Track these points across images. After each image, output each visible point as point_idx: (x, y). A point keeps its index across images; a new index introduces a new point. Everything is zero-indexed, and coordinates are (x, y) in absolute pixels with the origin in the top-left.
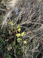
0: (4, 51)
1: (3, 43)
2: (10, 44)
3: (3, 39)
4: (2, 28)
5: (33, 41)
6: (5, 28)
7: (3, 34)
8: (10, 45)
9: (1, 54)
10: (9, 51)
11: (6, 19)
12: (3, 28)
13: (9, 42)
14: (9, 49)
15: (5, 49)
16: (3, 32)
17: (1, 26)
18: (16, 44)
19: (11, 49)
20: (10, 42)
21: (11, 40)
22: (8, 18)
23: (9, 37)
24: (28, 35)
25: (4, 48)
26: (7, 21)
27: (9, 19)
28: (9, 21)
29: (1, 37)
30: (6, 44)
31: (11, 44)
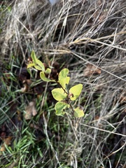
0: (13, 119)
2: (30, 100)
4: (4, 52)
5: (101, 95)
7: (9, 70)
8: (31, 104)
10: (28, 121)
11: (17, 19)
13: (27, 95)
14: (27, 115)
15: (17, 113)
16: (8, 64)
17: (2, 43)
18: (48, 101)
19: (34, 114)
20: (32, 95)
21: (33, 91)
22: (23, 18)
23: (28, 81)
24: (86, 77)
25: (12, 109)
26: (20, 26)
27: (25, 21)
28: (28, 27)
29: (4, 79)
30: (19, 100)
31: (34, 102)
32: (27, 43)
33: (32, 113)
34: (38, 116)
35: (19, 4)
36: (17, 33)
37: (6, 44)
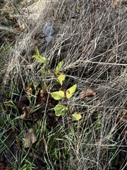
0: (12, 148)
1: (10, 126)
2: (29, 127)
3: (8, 113)
4: (5, 82)
6: (14, 82)
7: (9, 99)
8: (31, 130)
9: (5, 159)
10: (27, 149)
11: (18, 54)
12: (10, 81)
13: (26, 122)
14: (26, 143)
15: (16, 142)
16: (8, 92)
17: (3, 75)
18: (47, 127)
19: (33, 142)
20: (31, 122)
21: (33, 117)
23: (28, 107)
24: (83, 100)
26: (21, 60)
28: (27, 60)
30: (18, 127)
31: (34, 128)
32: (27, 74)
33: (31, 141)
34: (38, 143)
35: (20, 43)
36: (18, 65)
37: (7, 76)
